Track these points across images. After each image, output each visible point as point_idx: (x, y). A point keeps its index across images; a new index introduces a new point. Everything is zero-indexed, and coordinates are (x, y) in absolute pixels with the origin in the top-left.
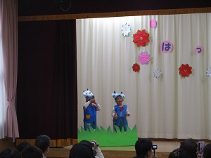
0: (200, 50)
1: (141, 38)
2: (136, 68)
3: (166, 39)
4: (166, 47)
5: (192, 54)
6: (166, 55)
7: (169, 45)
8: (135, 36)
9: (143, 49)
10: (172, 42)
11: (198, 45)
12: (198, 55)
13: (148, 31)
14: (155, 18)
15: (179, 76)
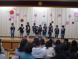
0: (26, 16)
1: (12, 12)
2: (10, 20)
3: (18, 13)
4: (18, 15)
5: (24, 17)
6: (17, 17)
7: (18, 14)
8: (10, 12)
9: (12, 15)
10: (19, 14)
11: (25, 14)
12: (25, 17)
13: (13, 11)
14: (15, 7)
15: (20, 22)
